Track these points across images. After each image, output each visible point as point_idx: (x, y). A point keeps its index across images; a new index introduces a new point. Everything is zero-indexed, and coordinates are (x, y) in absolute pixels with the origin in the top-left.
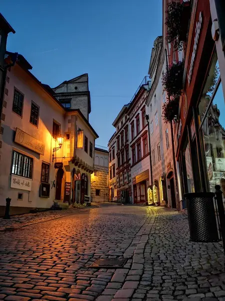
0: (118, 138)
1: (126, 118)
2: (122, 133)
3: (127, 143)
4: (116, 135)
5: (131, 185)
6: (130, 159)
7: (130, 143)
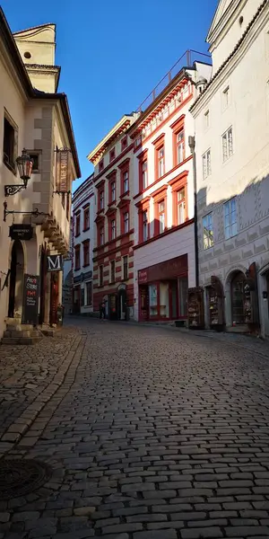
0: (100, 187)
1: (125, 142)
2: (112, 177)
3: (126, 197)
4: (95, 180)
5: (132, 285)
6: (132, 232)
7: (134, 198)
